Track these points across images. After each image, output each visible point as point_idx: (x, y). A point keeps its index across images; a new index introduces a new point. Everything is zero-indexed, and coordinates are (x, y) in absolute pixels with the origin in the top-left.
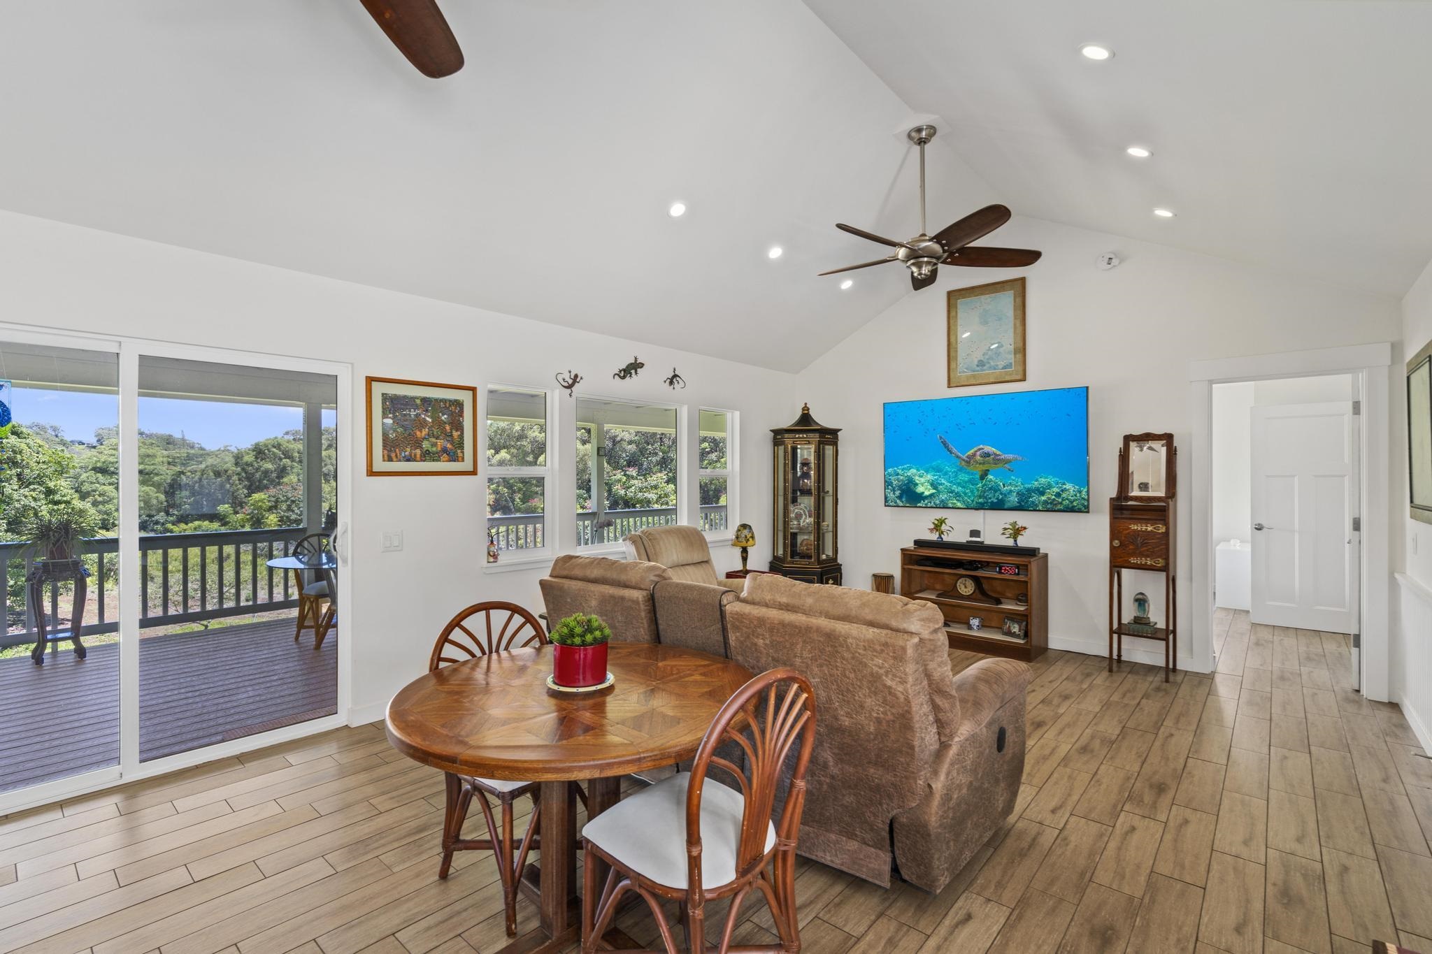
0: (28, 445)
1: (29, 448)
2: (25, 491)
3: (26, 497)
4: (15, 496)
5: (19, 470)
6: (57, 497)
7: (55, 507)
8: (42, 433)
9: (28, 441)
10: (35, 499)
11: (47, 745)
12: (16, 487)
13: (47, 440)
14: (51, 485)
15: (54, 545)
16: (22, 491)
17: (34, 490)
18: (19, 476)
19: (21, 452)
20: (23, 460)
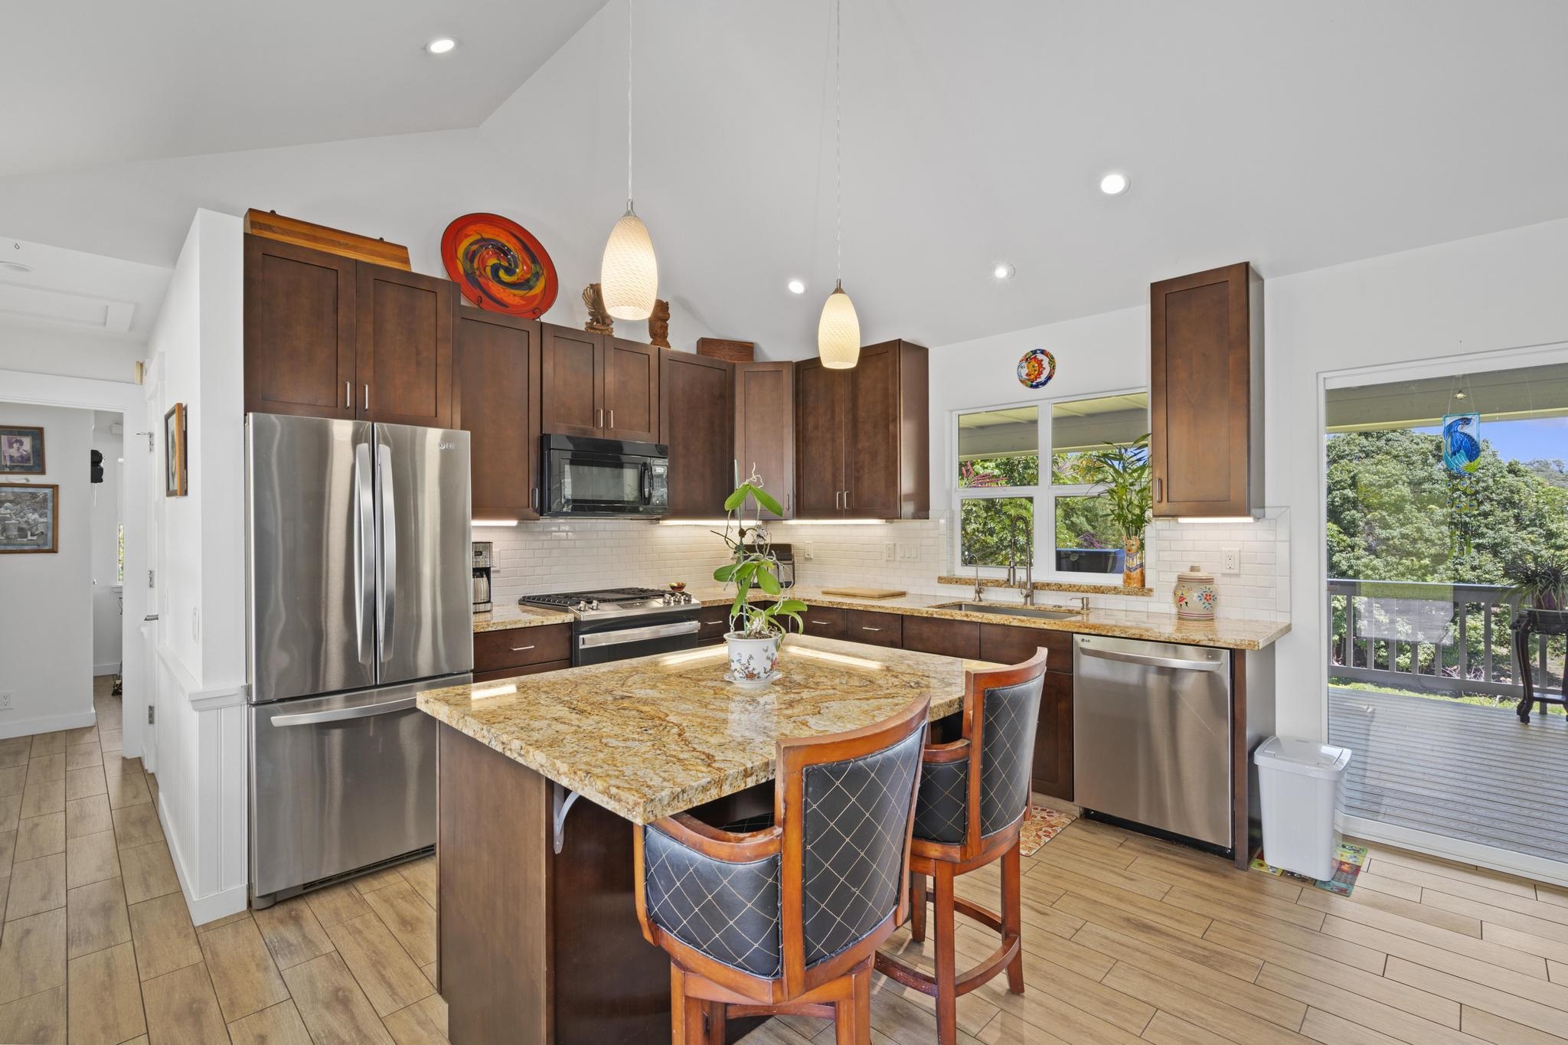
0: (1526, 483)
1: (1528, 486)
2: (1523, 534)
3: (1523, 540)
4: (1512, 540)
5: (1516, 511)
6: (1560, 542)
7: (1558, 553)
8: (1544, 469)
9: (1525, 479)
10: (1533, 543)
11: (1526, 812)
12: (1512, 530)
13: (1549, 477)
14: (1553, 527)
15: (1541, 592)
16: (1519, 533)
17: (1532, 533)
18: (1517, 518)
19: (1518, 491)
20: (1521, 500)
